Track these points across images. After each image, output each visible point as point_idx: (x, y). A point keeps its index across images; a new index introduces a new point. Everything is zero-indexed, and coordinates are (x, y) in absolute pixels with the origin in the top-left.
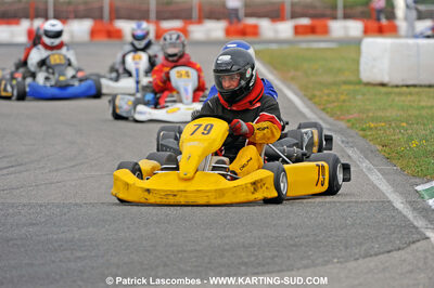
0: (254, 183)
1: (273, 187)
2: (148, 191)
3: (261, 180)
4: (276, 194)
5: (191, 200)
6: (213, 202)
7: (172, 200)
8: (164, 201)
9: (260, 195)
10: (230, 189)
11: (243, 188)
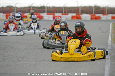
0: (89, 55)
1: (94, 56)
2: (62, 58)
3: (91, 54)
4: (94, 58)
5: (73, 60)
6: (79, 60)
7: (68, 60)
8: (66, 60)
9: (91, 58)
10: (83, 57)
11: (86, 57)
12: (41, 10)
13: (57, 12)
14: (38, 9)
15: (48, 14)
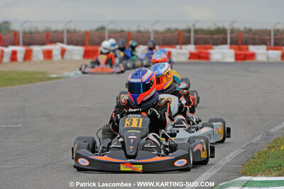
12: (216, 37)
13: (255, 44)
14: (208, 36)
15: (231, 48)
